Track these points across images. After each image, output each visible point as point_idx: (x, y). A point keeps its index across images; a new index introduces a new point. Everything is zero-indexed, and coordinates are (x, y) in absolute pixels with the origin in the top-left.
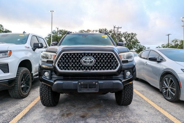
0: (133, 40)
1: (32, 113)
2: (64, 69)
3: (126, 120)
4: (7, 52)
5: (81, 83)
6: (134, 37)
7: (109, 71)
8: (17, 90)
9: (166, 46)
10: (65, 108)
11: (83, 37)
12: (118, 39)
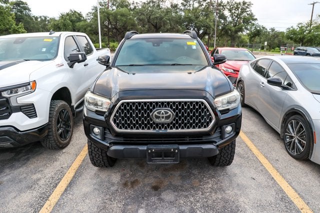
0: (245, 14)
1: (80, 178)
2: (123, 127)
3: (220, 197)
4: (29, 84)
5: (151, 151)
6: (248, 10)
7: (197, 130)
8: (52, 139)
9: (306, 26)
10: (129, 170)
11: (154, 45)
12: (217, 13)
